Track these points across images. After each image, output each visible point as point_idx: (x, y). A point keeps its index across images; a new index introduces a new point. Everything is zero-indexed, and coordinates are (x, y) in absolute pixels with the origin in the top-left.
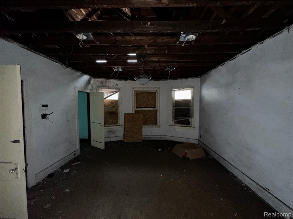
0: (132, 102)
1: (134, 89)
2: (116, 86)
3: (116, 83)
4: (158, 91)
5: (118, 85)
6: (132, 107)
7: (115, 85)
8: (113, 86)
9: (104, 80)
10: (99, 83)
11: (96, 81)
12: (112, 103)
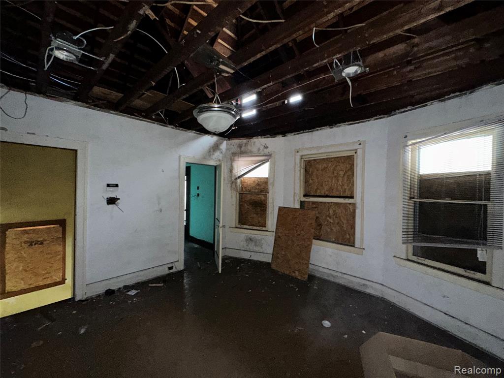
0: (294, 183)
1: (301, 153)
2: (265, 150)
3: (264, 144)
4: (359, 152)
5: (267, 147)
6: (294, 193)
7: (262, 148)
8: (259, 149)
9: (244, 141)
10: (236, 147)
11: (231, 144)
12: (258, 185)
